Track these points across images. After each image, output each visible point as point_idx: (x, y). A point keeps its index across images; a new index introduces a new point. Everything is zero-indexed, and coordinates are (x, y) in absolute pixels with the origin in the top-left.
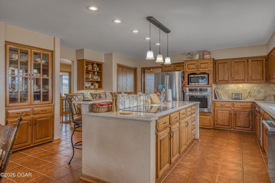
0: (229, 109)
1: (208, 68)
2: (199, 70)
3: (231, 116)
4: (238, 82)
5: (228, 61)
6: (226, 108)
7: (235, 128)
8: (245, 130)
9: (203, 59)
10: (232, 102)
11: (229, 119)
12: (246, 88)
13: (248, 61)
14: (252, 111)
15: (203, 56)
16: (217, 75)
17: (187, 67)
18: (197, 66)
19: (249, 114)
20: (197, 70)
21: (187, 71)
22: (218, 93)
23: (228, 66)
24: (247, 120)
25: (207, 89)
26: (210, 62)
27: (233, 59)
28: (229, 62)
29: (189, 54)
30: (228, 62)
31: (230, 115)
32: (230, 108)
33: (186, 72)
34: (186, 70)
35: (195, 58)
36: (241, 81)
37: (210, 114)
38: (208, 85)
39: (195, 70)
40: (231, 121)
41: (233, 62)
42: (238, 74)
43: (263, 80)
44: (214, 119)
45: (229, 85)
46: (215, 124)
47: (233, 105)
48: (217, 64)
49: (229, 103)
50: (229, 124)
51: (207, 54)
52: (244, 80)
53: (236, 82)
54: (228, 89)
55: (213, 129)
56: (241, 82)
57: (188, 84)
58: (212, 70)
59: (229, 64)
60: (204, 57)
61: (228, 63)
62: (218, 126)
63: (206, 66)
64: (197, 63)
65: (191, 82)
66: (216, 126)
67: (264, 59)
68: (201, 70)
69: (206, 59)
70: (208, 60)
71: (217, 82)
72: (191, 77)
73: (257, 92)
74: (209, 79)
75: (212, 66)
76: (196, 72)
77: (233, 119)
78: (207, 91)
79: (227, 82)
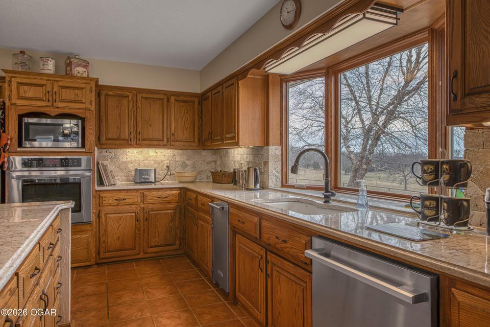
0: (134, 207)
1: (83, 103)
2: (55, 104)
3: (140, 224)
4: (151, 145)
5: (128, 94)
6: (128, 207)
7: (147, 251)
8: (166, 251)
9: (69, 75)
10: (140, 191)
11: (135, 232)
12: (163, 159)
13: (168, 100)
14: (180, 206)
15: (69, 68)
16: (103, 123)
17: (14, 92)
18: (51, 93)
19: (175, 213)
20: (48, 104)
21: (15, 105)
22: (105, 170)
23: (129, 104)
24: (171, 228)
25: (81, 158)
26: (89, 86)
27: (140, 91)
28: (130, 95)
29: (22, 52)
30: (128, 96)
31: (137, 223)
32: (136, 206)
33: (13, 107)
34: (13, 101)
35: (42, 67)
36: (155, 143)
37: (88, 227)
38: (83, 150)
39: (44, 104)
40: (140, 235)
41: (139, 96)
42: (150, 125)
43: (194, 141)
44: (98, 239)
45: (128, 150)
46: (102, 250)
47: (143, 196)
48: (103, 98)
49: (136, 194)
50: (135, 243)
51: (79, 65)
52: (161, 140)
53: (146, 145)
54: (125, 160)
55: (96, 264)
56: (157, 145)
57: (20, 145)
58: (93, 108)
59: (132, 99)
60: (71, 70)
61: (130, 98)
62: (107, 255)
63: (77, 95)
64: (49, 84)
65: (28, 139)
66: (102, 256)
67: (196, 100)
68: (63, 107)
69: (78, 78)
70: (84, 81)
71: (104, 143)
72: (28, 124)
73: (181, 166)
74: (86, 131)
75: (93, 99)
76: (48, 109)
77: (142, 232)
78: (80, 166)
79: (127, 143)
